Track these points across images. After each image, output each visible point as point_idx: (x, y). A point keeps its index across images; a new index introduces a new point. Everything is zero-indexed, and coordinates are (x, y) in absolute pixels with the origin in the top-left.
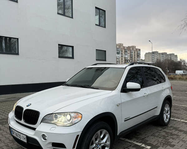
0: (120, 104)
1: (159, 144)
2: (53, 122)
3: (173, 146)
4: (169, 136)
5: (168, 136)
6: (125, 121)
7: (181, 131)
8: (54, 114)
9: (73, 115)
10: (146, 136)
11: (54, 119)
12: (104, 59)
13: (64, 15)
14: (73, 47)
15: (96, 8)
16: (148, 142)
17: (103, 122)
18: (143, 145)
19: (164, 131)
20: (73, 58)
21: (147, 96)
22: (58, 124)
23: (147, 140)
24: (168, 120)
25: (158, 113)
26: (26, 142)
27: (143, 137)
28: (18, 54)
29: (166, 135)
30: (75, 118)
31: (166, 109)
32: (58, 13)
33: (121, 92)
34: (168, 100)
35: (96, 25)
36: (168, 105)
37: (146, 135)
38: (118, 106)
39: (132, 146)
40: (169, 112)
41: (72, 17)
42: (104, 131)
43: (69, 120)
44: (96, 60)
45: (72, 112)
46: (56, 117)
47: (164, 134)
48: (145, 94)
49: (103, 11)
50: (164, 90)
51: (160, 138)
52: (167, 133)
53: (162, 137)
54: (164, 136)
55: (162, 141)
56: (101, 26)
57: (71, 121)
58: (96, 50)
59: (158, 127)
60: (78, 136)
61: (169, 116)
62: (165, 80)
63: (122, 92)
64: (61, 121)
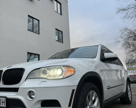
13: (33, 31)
14: (39, 55)
15: (56, 29)
26: (5, 106)
32: (28, 30)
38: (101, 71)
41: (39, 34)
42: (95, 93)
46: (44, 72)
49: (61, 32)
57: (62, 76)
60: (73, 90)
63: (102, 61)
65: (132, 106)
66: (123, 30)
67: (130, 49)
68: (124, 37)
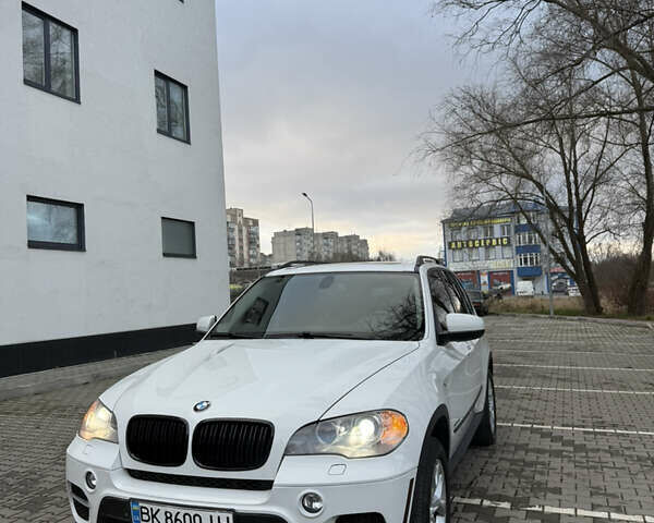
0: (447, 380)
1: (520, 492)
3: (558, 491)
4: (527, 469)
5: (523, 470)
6: (455, 431)
7: (539, 451)
10: (470, 479)
12: (188, 252)
15: (158, 74)
16: (490, 492)
18: (486, 503)
19: (501, 459)
23: (483, 488)
24: (494, 427)
27: (467, 483)
29: (518, 468)
32: (27, 82)
33: (438, 343)
35: (159, 132)
37: (466, 475)
39: (460, 509)
41: (77, 100)
42: (438, 465)
44: (165, 255)
47: (506, 465)
49: (178, 89)
51: (507, 476)
52: (513, 462)
53: (511, 474)
54: (512, 470)
55: (519, 482)
56: (174, 138)
58: (163, 218)
59: (476, 450)
60: (412, 480)
63: (440, 344)
65: (499, 455)
66: (458, 98)
67: (468, 169)
68: (458, 129)
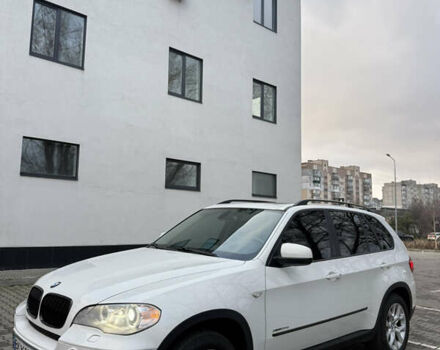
0: (261, 293)
2: (96, 323)
6: (274, 335)
8: (102, 307)
9: (140, 309)
11: (101, 316)
12: (272, 194)
13: (182, 96)
14: (198, 165)
15: (255, 80)
17: (216, 334)
20: (197, 189)
21: (338, 278)
22: (105, 329)
24: (400, 344)
25: (370, 323)
28: (75, 178)
30: (146, 317)
31: (396, 317)
32: (170, 93)
33: (267, 265)
34: (399, 294)
35: (254, 117)
36: (400, 307)
38: (255, 297)
40: (403, 326)
41: (200, 102)
43: (132, 323)
44: (253, 195)
45: (139, 304)
46: (105, 314)
48: (330, 273)
49: (271, 89)
50: (388, 267)
56: (265, 121)
57: (135, 324)
58: (253, 172)
61: (403, 335)
62: (391, 246)
63: (271, 265)
64: (112, 323)
